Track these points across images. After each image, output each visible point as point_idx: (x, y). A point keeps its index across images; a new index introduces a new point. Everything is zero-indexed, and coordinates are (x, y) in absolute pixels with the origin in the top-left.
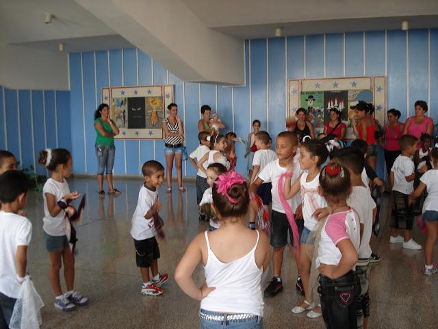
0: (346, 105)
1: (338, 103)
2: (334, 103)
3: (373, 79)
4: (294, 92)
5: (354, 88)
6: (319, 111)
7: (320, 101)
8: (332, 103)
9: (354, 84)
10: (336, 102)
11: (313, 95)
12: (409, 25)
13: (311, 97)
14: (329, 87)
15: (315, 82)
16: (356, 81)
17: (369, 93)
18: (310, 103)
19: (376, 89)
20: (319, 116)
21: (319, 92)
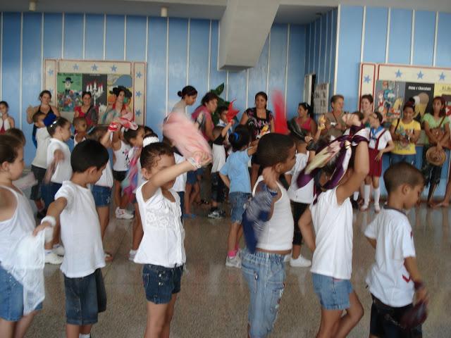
0: (105, 89)
1: (97, 87)
2: (93, 87)
3: (133, 64)
4: (51, 72)
5: (113, 72)
6: (77, 94)
7: (78, 84)
8: (91, 87)
9: (114, 69)
10: (95, 86)
11: (71, 77)
12: (168, 12)
13: (68, 79)
14: (87, 69)
15: (73, 64)
16: (116, 65)
17: (128, 78)
18: (68, 86)
19: (136, 75)
20: (77, 99)
21: (77, 75)
